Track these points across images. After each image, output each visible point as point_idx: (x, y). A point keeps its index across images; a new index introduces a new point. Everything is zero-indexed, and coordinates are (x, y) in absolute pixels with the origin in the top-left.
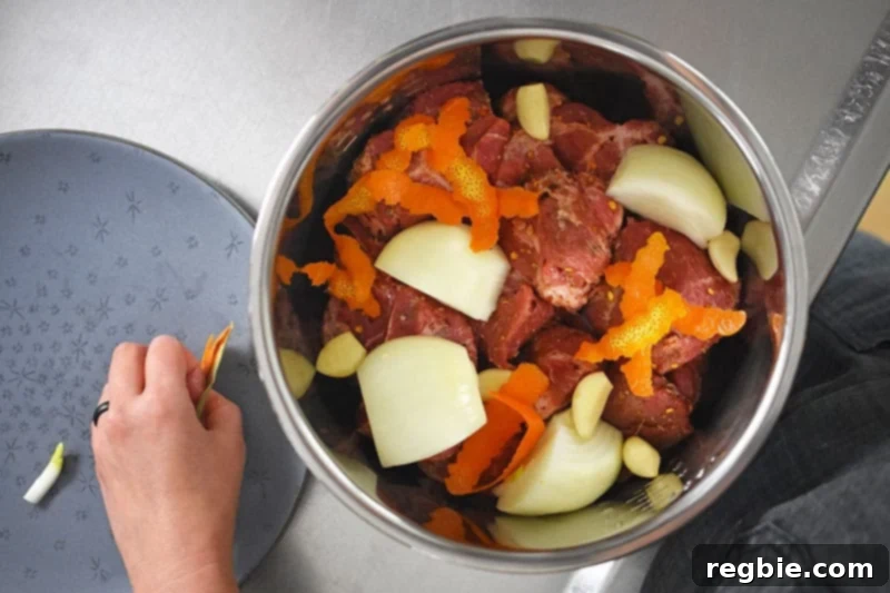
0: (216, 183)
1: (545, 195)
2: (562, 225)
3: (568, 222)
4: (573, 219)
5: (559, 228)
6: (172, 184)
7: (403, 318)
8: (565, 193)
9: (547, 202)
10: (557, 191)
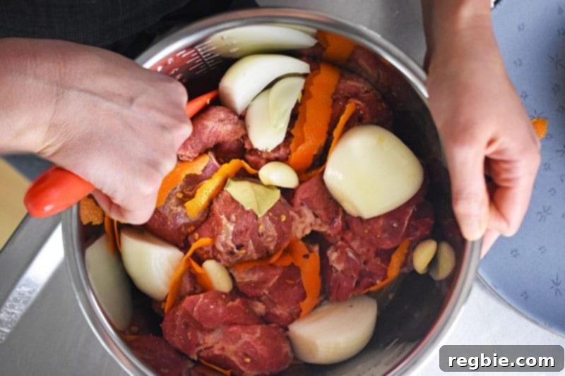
0: (494, 296)
1: (239, 247)
2: (233, 218)
3: (229, 219)
4: (224, 220)
5: (236, 216)
6: (526, 298)
7: (395, 225)
8: (225, 245)
9: (238, 242)
10: (229, 248)
